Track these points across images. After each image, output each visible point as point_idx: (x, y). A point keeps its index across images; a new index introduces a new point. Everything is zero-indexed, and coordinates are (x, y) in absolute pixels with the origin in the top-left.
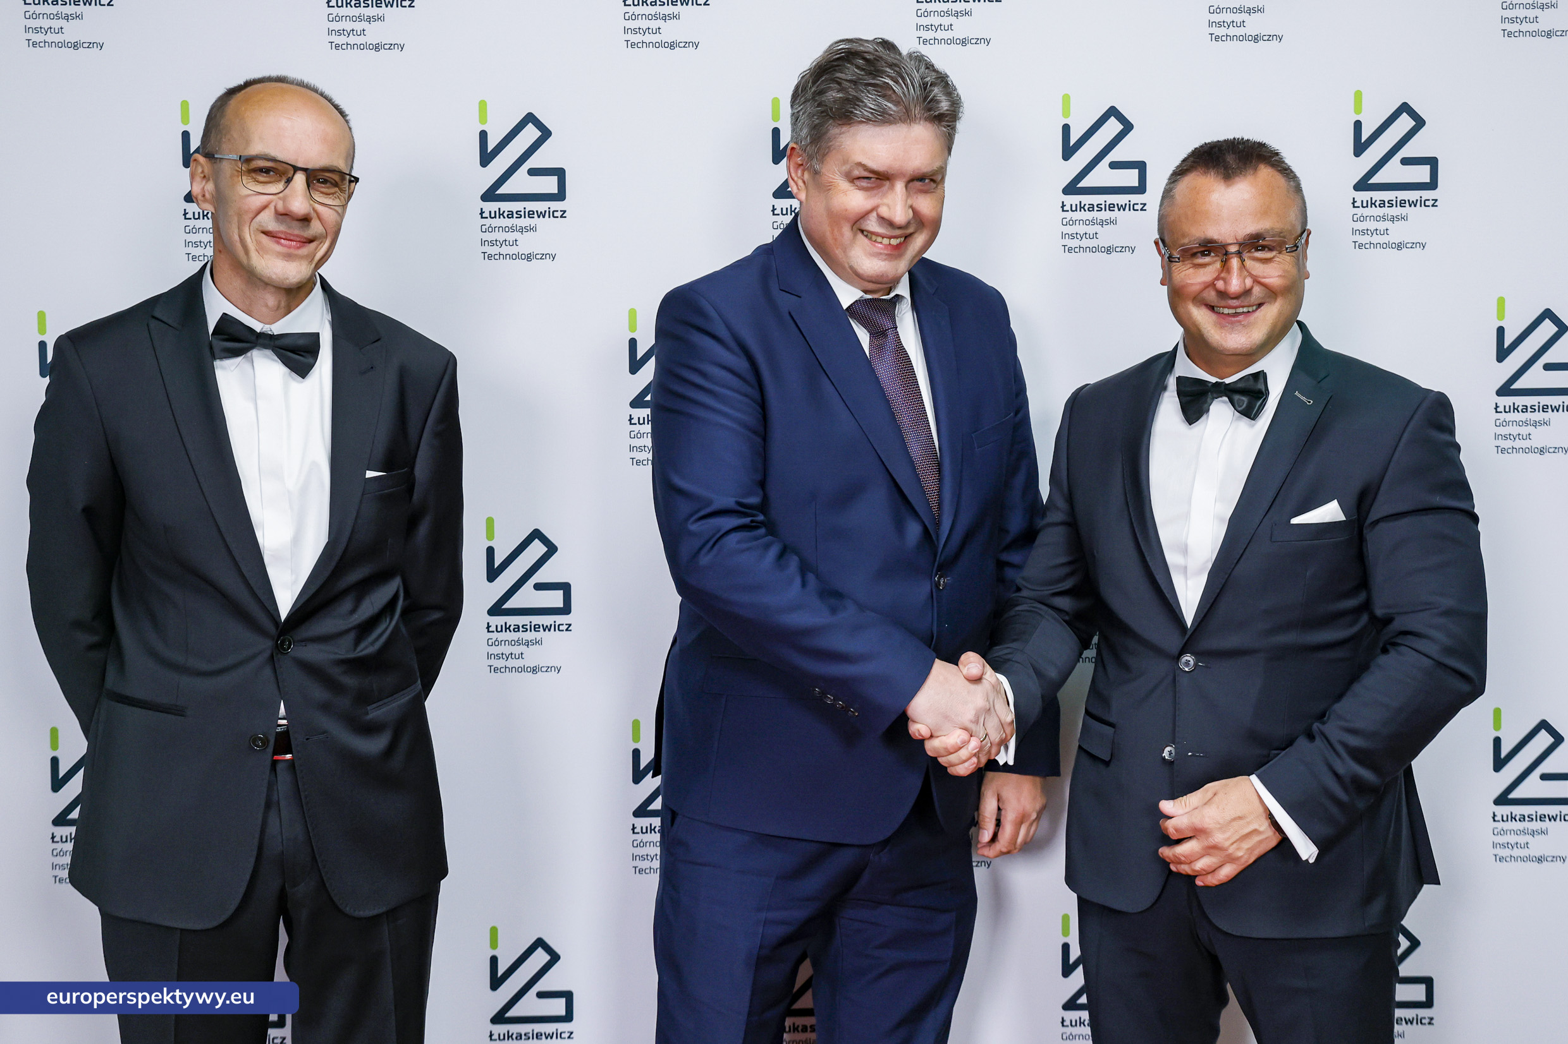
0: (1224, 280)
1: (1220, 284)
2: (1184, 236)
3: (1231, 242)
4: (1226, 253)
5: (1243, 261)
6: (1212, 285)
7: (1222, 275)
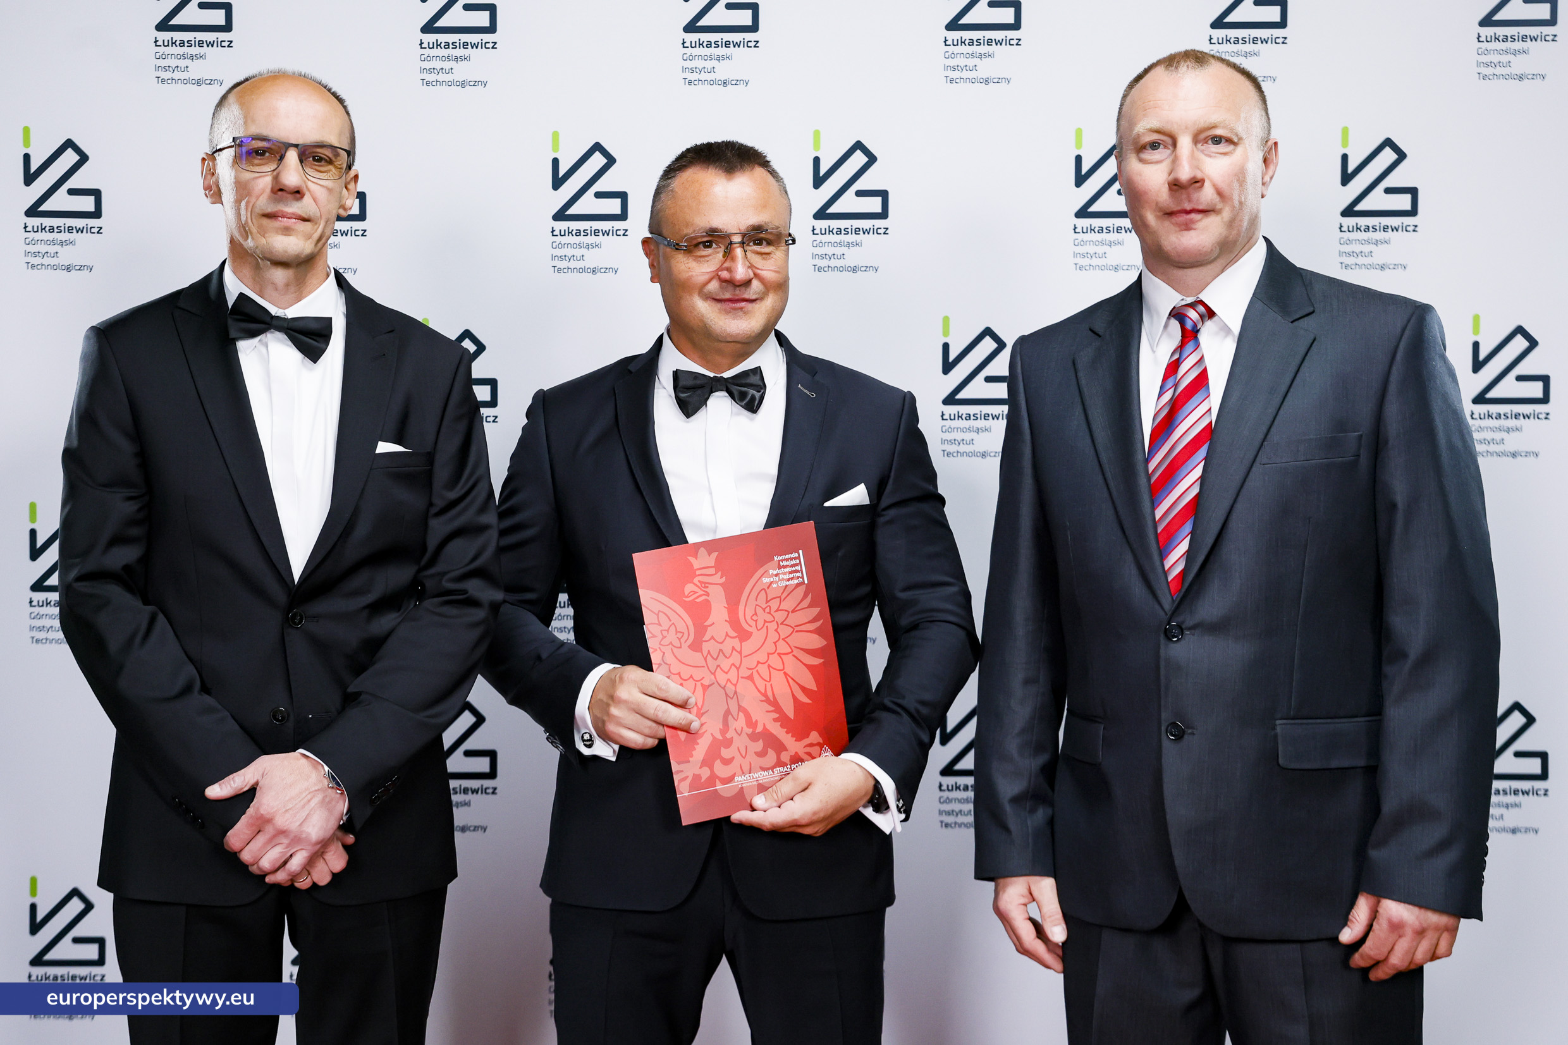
0: (729, 270)
1: (725, 274)
2: (687, 225)
3: (735, 232)
4: (731, 243)
5: (745, 252)
6: (716, 276)
7: (726, 265)
